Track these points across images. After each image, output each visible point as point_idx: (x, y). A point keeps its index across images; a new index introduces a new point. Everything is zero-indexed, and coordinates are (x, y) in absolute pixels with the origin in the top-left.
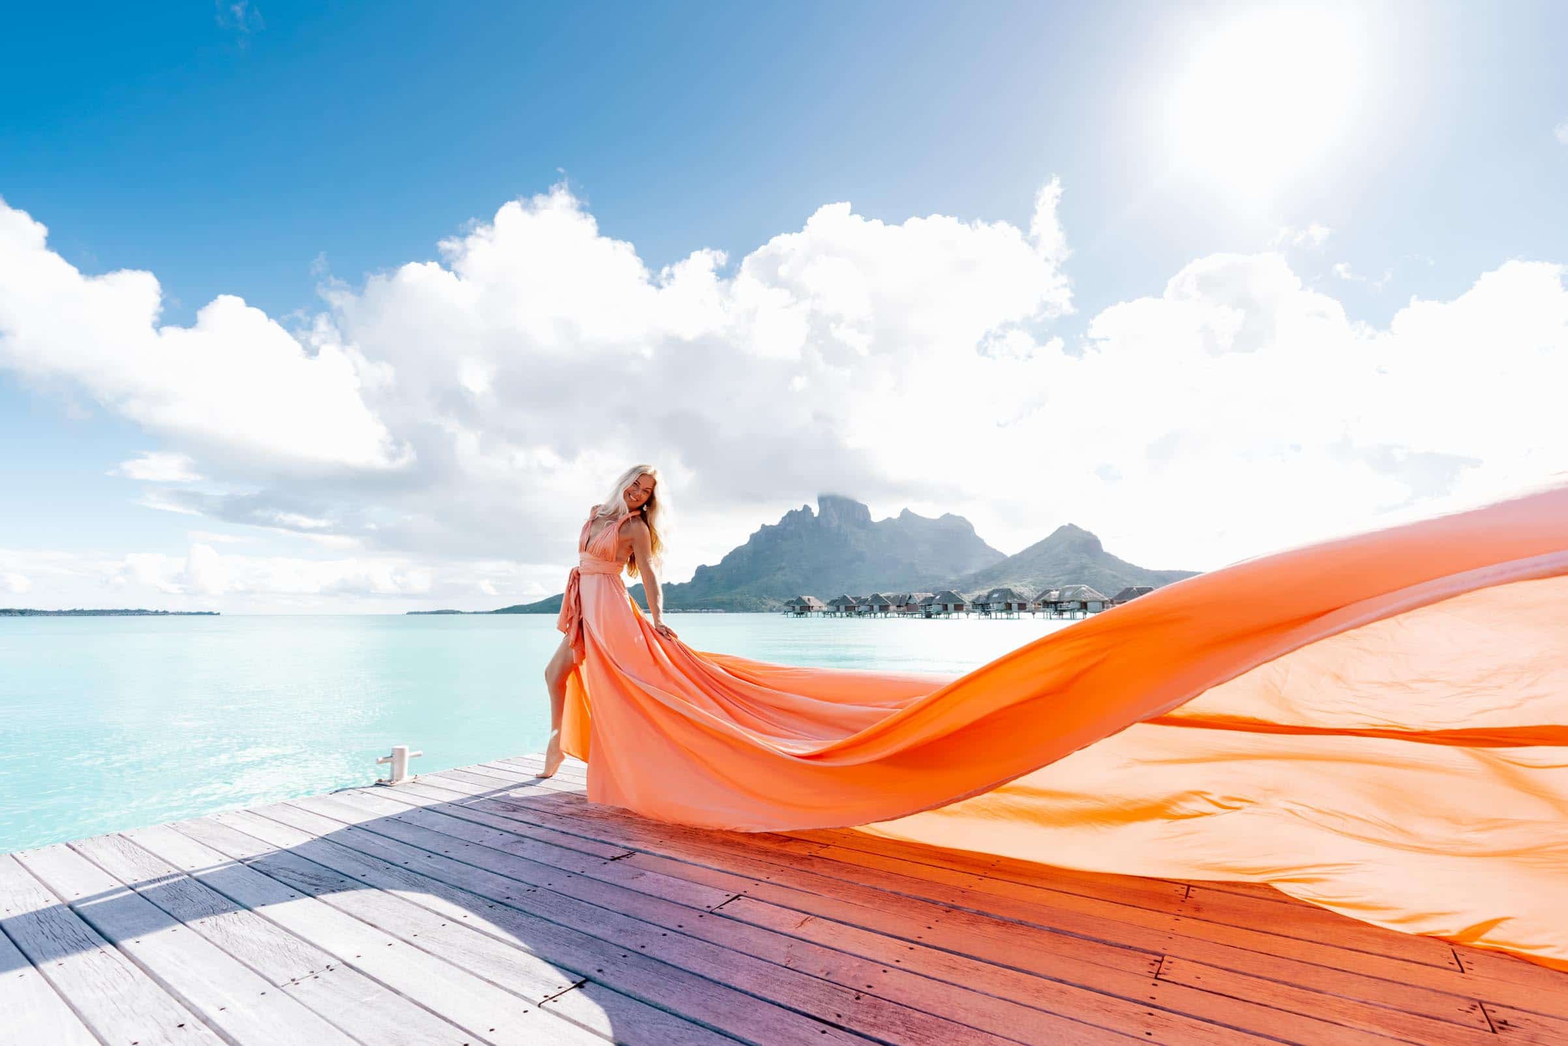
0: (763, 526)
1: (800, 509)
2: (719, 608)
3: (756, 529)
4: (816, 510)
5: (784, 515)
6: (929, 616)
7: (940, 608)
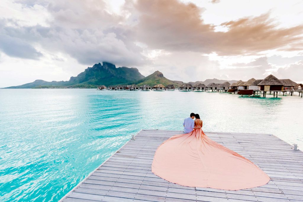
0: (88, 67)
1: (98, 64)
2: (78, 87)
3: (87, 68)
4: (102, 65)
5: (94, 65)
6: (131, 90)
7: (133, 88)
